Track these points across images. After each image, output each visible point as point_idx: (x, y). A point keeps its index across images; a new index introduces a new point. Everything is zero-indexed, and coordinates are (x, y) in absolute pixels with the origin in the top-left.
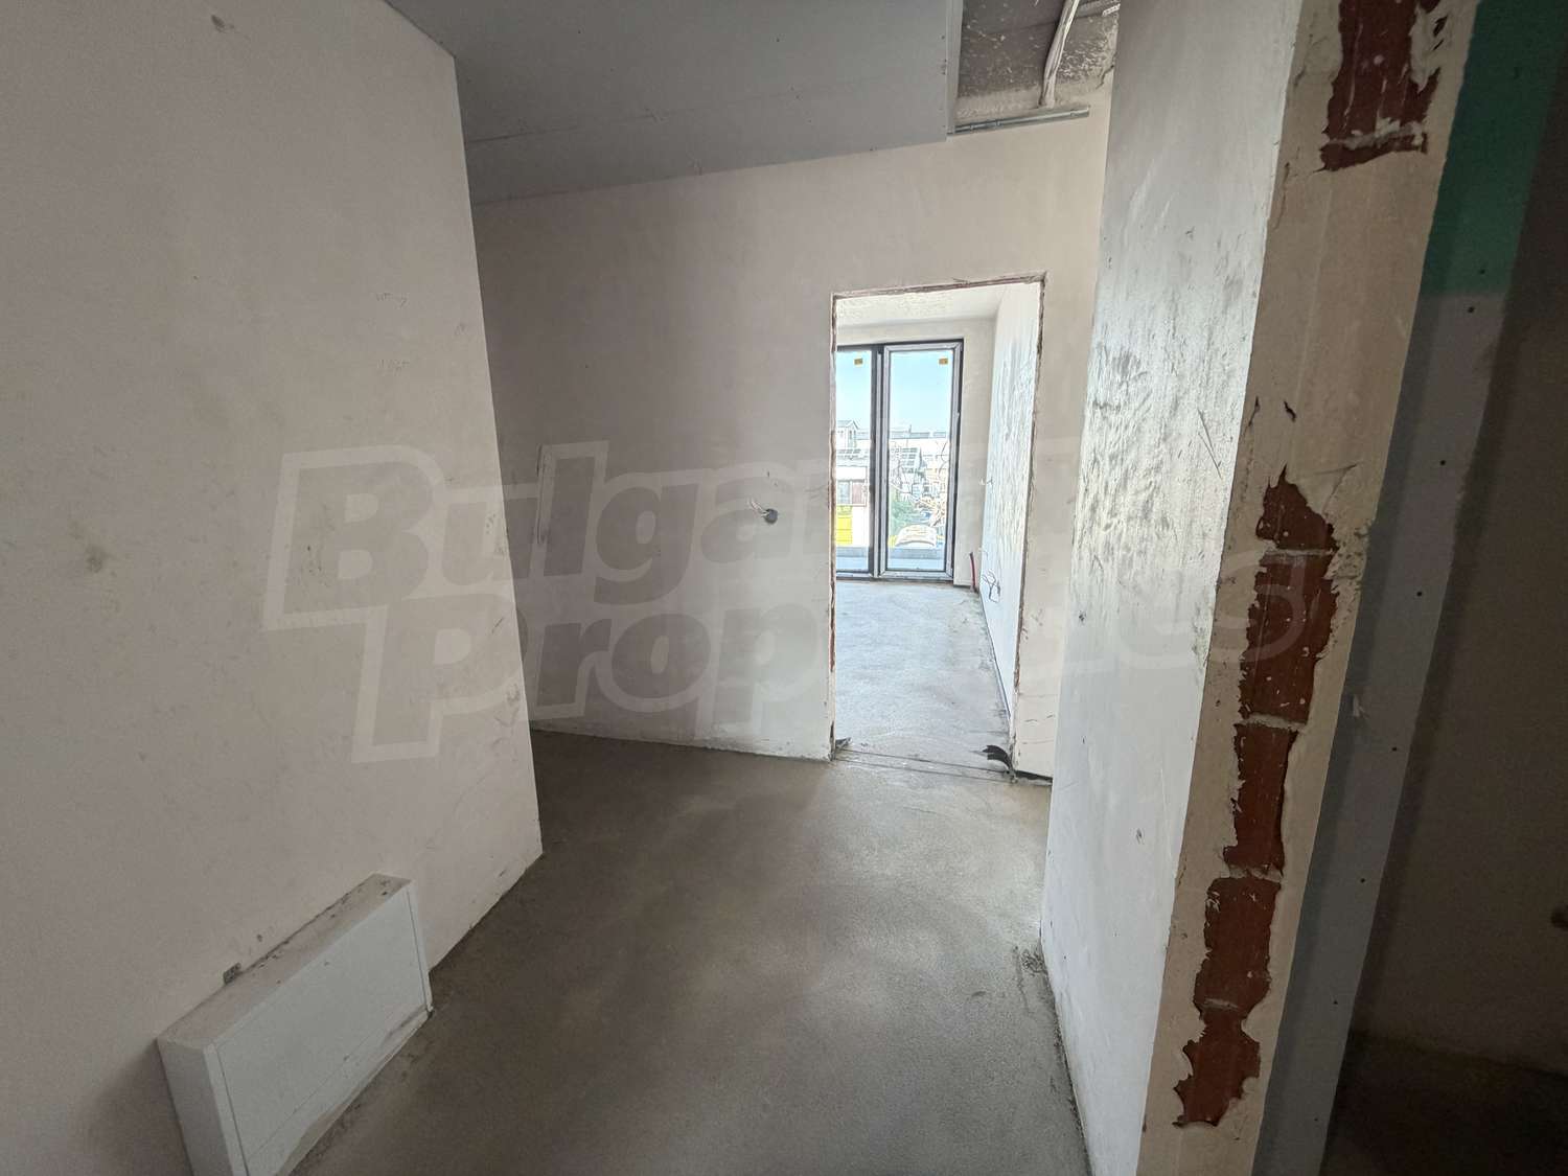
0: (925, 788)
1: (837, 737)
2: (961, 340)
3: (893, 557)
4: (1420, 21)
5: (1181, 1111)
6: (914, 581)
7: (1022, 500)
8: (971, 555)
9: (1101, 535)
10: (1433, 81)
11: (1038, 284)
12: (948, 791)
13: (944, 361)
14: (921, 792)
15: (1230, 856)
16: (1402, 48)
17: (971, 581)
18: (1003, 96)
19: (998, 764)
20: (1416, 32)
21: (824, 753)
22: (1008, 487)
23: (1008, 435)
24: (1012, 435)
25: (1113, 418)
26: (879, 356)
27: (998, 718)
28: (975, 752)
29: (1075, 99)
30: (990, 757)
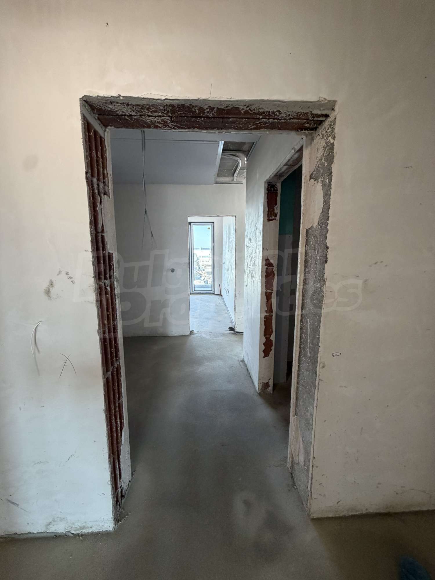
0: (215, 338)
1: (191, 330)
2: (213, 223)
3: (196, 288)
4: (275, 207)
5: (264, 355)
6: (203, 294)
7: (234, 267)
8: (219, 285)
9: (249, 269)
10: (277, 213)
11: (235, 217)
12: (221, 338)
13: (209, 228)
14: (214, 339)
15: (266, 311)
16: (274, 209)
17: (220, 293)
18: (225, 178)
19: (232, 332)
20: (275, 208)
21: (188, 333)
22: (229, 264)
23: (228, 251)
24: (230, 250)
25: (249, 249)
26: (190, 226)
27: (230, 323)
28: (226, 330)
29: (240, 180)
30: (230, 330)
